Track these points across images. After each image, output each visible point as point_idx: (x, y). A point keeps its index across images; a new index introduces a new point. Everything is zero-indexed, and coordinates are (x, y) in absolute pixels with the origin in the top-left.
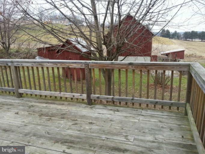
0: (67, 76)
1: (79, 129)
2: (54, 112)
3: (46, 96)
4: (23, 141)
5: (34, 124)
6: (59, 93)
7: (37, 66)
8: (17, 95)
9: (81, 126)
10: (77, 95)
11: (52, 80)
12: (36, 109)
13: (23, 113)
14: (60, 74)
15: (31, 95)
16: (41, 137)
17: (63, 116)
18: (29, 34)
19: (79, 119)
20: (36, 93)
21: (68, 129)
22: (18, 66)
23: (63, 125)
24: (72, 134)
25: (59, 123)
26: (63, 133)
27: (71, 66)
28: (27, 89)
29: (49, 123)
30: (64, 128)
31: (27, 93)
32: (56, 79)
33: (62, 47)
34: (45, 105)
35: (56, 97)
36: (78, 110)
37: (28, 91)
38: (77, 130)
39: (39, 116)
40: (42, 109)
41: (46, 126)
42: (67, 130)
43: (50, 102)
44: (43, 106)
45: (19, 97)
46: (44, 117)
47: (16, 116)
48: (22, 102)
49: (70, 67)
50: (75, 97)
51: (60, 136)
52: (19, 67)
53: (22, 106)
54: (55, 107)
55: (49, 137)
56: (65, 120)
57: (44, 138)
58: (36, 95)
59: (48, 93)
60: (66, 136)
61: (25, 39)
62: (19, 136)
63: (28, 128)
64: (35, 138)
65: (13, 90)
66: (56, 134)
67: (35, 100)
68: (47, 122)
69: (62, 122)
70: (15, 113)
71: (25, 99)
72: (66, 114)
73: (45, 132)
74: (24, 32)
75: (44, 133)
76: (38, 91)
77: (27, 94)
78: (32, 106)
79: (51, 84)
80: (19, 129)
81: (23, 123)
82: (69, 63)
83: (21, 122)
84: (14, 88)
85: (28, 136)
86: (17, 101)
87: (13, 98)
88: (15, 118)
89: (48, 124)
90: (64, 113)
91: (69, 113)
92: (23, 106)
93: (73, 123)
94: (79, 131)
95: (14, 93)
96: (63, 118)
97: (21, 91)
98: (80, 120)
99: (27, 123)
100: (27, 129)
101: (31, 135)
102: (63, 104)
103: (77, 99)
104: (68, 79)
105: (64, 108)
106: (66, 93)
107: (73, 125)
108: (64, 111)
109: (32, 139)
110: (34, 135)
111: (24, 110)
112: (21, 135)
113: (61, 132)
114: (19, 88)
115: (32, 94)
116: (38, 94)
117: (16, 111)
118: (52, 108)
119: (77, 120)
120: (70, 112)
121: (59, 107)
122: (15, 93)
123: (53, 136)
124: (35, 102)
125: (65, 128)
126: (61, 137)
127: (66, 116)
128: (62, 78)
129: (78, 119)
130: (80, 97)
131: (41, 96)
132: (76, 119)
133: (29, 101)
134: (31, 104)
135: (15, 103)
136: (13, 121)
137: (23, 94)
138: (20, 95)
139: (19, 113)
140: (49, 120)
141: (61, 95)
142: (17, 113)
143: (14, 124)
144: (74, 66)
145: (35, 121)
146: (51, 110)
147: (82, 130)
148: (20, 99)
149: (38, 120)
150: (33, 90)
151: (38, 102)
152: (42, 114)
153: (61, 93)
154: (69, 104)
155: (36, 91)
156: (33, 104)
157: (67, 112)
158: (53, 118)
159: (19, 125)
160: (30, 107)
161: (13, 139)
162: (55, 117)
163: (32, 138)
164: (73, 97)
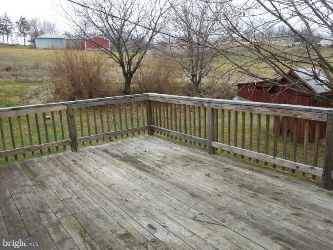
0: (281, 132)
1: (304, 225)
2: (262, 186)
3: (250, 159)
4: (215, 216)
5: (230, 196)
6: (272, 157)
7: (244, 111)
8: (209, 149)
9: (309, 222)
10: (303, 166)
11: (255, 136)
12: (235, 176)
13: (216, 176)
14: (270, 127)
15: (229, 153)
16: (240, 218)
17: (277, 196)
18: (233, 63)
19: (306, 208)
20: (236, 152)
21: (285, 219)
22: (217, 108)
23: (276, 210)
24: (291, 228)
25: (269, 206)
26: (276, 223)
27: (301, 115)
28: (223, 143)
29: (253, 201)
30: (277, 215)
31: (223, 149)
32: (262, 136)
33: (279, 83)
34: (248, 172)
35: (266, 163)
36: (304, 192)
37: (225, 147)
38: (301, 226)
39: (238, 186)
40: (243, 177)
41: (249, 204)
42: (282, 220)
43: (255, 168)
44: (245, 174)
45: (211, 153)
46: (247, 190)
47: (208, 179)
48: (215, 161)
49: (299, 117)
50: (299, 170)
51: (271, 226)
52: (217, 110)
53: (215, 166)
54: (262, 179)
55: (253, 223)
56: (280, 204)
57: (246, 222)
58: (235, 155)
59: (254, 154)
60: (280, 229)
61: (226, 70)
62: (210, 208)
63: (223, 200)
64: (232, 218)
65: (205, 141)
66: (265, 222)
67: (233, 162)
68: (251, 198)
69: (275, 205)
70: (206, 175)
71: (219, 157)
72: (282, 194)
73: (248, 214)
74: (226, 59)
75: (246, 215)
76: (239, 148)
77: (223, 151)
78: (230, 170)
79: (253, 141)
80: (210, 198)
81: (215, 191)
82: (299, 110)
83: (214, 189)
84: (206, 139)
85: (223, 212)
86: (209, 158)
87: (204, 153)
88: (206, 181)
89: (252, 203)
90: (278, 191)
91: (287, 194)
92: (217, 167)
93: (293, 212)
94: (305, 228)
95: (205, 146)
96: (277, 199)
97: (215, 144)
98: (306, 210)
99: (221, 193)
100: (222, 202)
101: (226, 211)
102: (277, 177)
103: (304, 174)
104: (283, 137)
105: (280, 184)
106: (284, 160)
107: (294, 216)
108: (278, 188)
109: (228, 218)
110: (231, 213)
111: (217, 173)
112: (213, 207)
113: (273, 221)
114: (214, 140)
115: (231, 151)
116: (238, 152)
117: (207, 172)
118: (260, 180)
119: (300, 209)
120: (288, 192)
121: (271, 180)
122: (207, 147)
123: (259, 223)
124: (233, 165)
125: (280, 217)
126: (273, 229)
127: (281, 197)
128: (272, 134)
129: (302, 208)
130: (310, 171)
131: (242, 157)
132: (300, 207)
133: (225, 161)
134: (227, 166)
135: (206, 160)
136: (204, 184)
137: (217, 149)
138: (213, 151)
139: (211, 175)
140: (253, 197)
141: (276, 162)
142: (208, 175)
143: (204, 190)
144: (307, 115)
145: (232, 192)
146: (257, 182)
147: (310, 228)
148: (213, 155)
149: (236, 192)
150: (232, 147)
151: (237, 166)
152: (243, 185)
153: (277, 158)
154: (288, 179)
155: (237, 148)
156: (230, 166)
157: (284, 191)
158: (260, 195)
159: (210, 193)
160: (226, 170)
161: (202, 209)
162: (263, 194)
163: (228, 215)
164: (296, 169)
